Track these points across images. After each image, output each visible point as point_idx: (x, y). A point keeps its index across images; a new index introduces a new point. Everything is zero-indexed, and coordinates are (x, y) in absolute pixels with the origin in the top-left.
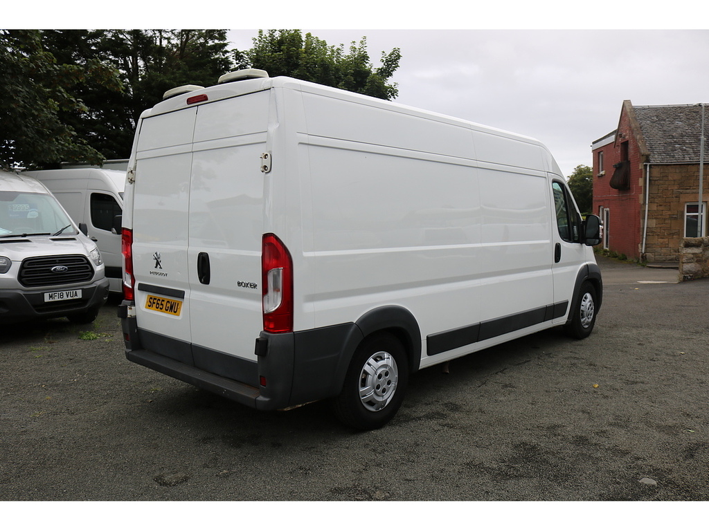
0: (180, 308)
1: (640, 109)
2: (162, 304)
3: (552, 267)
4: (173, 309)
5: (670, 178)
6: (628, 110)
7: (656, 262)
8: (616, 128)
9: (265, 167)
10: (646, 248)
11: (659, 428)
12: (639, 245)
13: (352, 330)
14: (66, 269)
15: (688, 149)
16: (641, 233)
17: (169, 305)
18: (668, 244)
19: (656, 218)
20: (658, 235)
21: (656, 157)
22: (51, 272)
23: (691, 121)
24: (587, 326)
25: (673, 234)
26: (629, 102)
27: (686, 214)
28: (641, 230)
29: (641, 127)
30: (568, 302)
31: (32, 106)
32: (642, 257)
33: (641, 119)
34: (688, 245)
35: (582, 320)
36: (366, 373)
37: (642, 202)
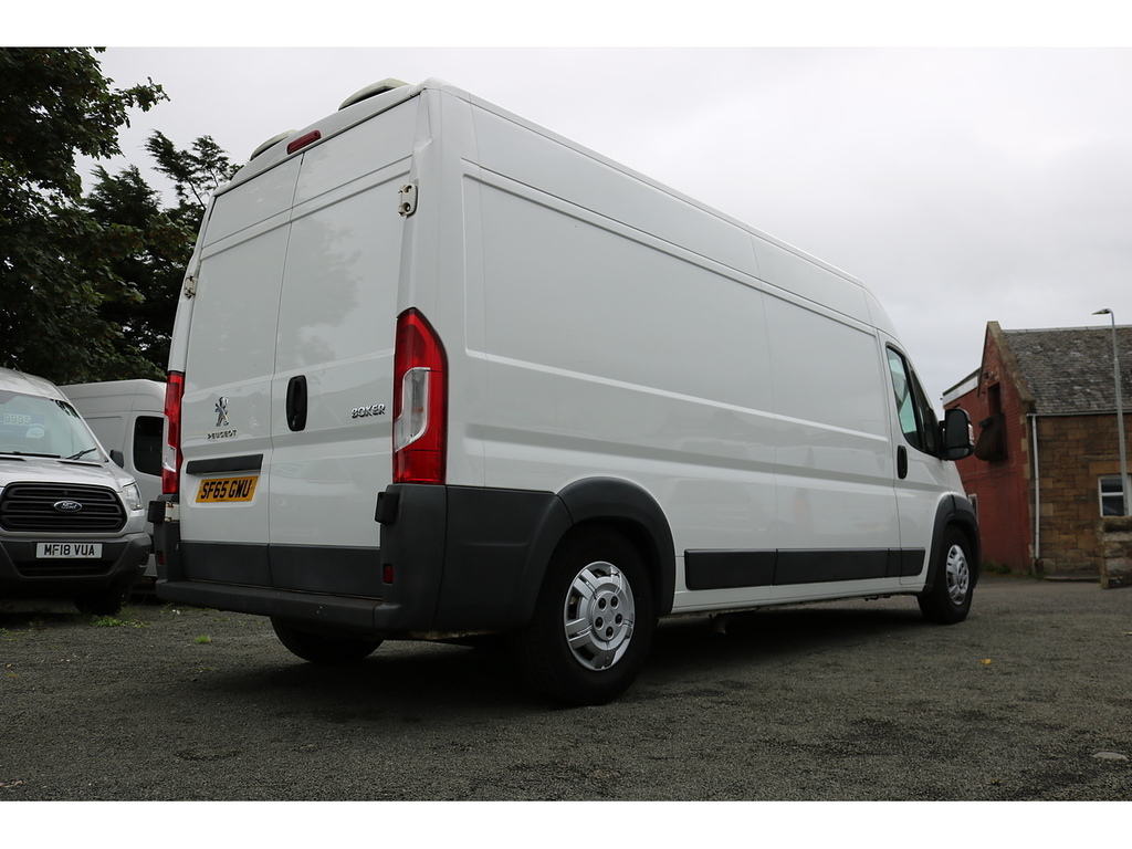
0: (253, 488)
1: (1013, 335)
2: (224, 489)
3: (894, 484)
4: (242, 491)
5: (1070, 437)
6: (996, 336)
7: (1059, 572)
8: (978, 365)
9: (407, 205)
10: (1041, 551)
11: (1110, 701)
12: (1030, 547)
13: (551, 505)
14: (78, 507)
15: (1094, 392)
16: (1031, 526)
17: (235, 487)
18: (1077, 543)
19: (1053, 502)
20: (1059, 529)
21: (1046, 404)
22: (53, 509)
23: (1095, 351)
24: (959, 603)
25: (1084, 527)
26: (996, 324)
27: (1101, 494)
28: (1031, 521)
29: (1018, 361)
30: (924, 552)
31: (55, 280)
32: (1036, 565)
33: (1016, 349)
34: (1110, 528)
35: (951, 590)
36: (577, 595)
37: (1028, 476)
